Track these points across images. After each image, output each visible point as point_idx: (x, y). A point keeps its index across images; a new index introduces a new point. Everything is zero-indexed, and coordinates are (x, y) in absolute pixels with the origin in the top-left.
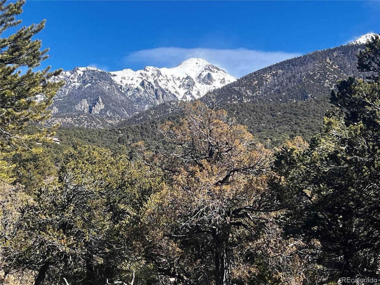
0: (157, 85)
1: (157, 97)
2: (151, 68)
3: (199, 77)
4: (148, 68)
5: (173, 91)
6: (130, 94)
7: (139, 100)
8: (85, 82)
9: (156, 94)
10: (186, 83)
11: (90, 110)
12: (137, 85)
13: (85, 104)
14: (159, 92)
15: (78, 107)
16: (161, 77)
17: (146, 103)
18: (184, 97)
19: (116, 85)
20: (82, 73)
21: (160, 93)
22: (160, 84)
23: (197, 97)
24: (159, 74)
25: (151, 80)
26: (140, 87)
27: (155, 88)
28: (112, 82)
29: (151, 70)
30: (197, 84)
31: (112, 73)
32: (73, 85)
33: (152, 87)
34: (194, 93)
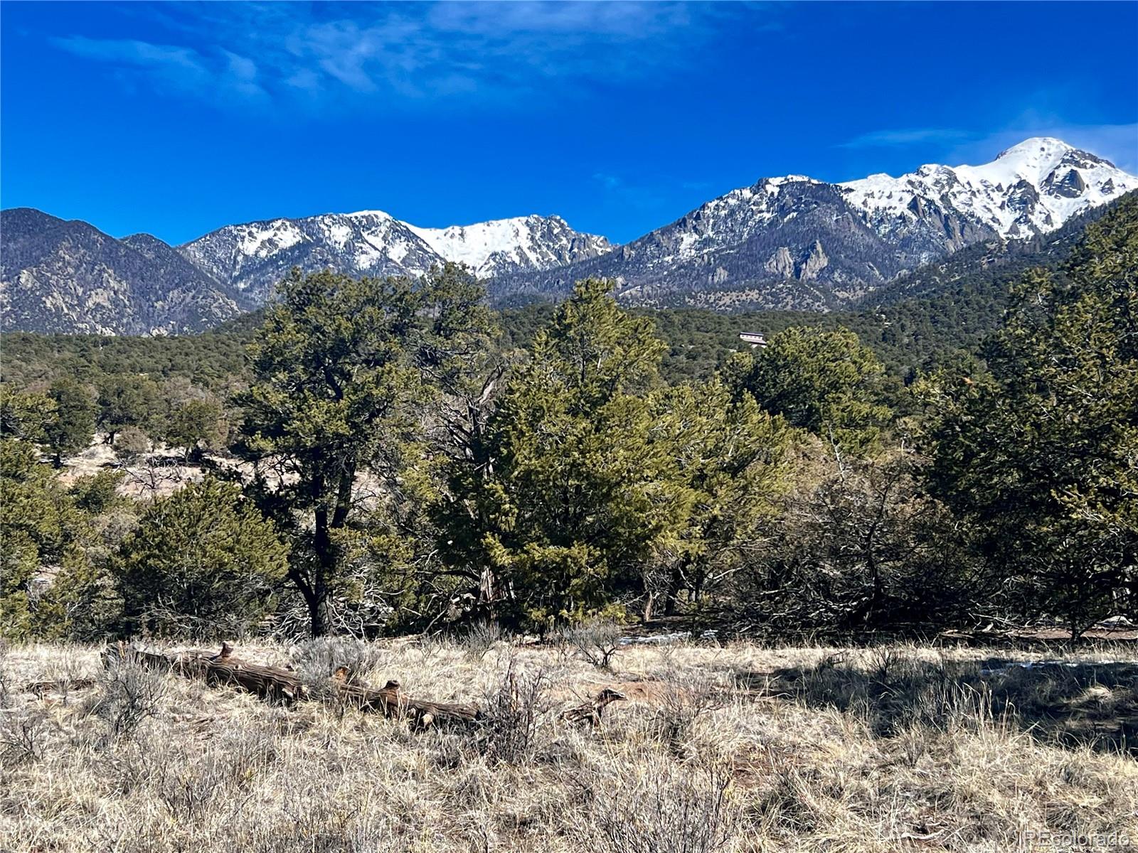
0: (949, 206)
1: (949, 233)
2: (934, 167)
3: (1049, 180)
4: (926, 168)
5: (986, 217)
6: (884, 229)
7: (906, 243)
8: (783, 211)
9: (946, 226)
10: (1017, 196)
11: (797, 271)
12: (902, 208)
13: (786, 257)
14: (952, 221)
15: (770, 267)
16: (956, 188)
17: (923, 248)
18: (1014, 230)
19: (854, 211)
20: (776, 190)
21: (955, 224)
22: (954, 203)
23: (1046, 229)
24: (953, 179)
25: (934, 195)
26: (908, 213)
27: (944, 212)
28: (843, 206)
29: (932, 171)
30: (1044, 198)
31: (844, 185)
32: (757, 217)
33: (937, 211)
34: (1037, 219)
